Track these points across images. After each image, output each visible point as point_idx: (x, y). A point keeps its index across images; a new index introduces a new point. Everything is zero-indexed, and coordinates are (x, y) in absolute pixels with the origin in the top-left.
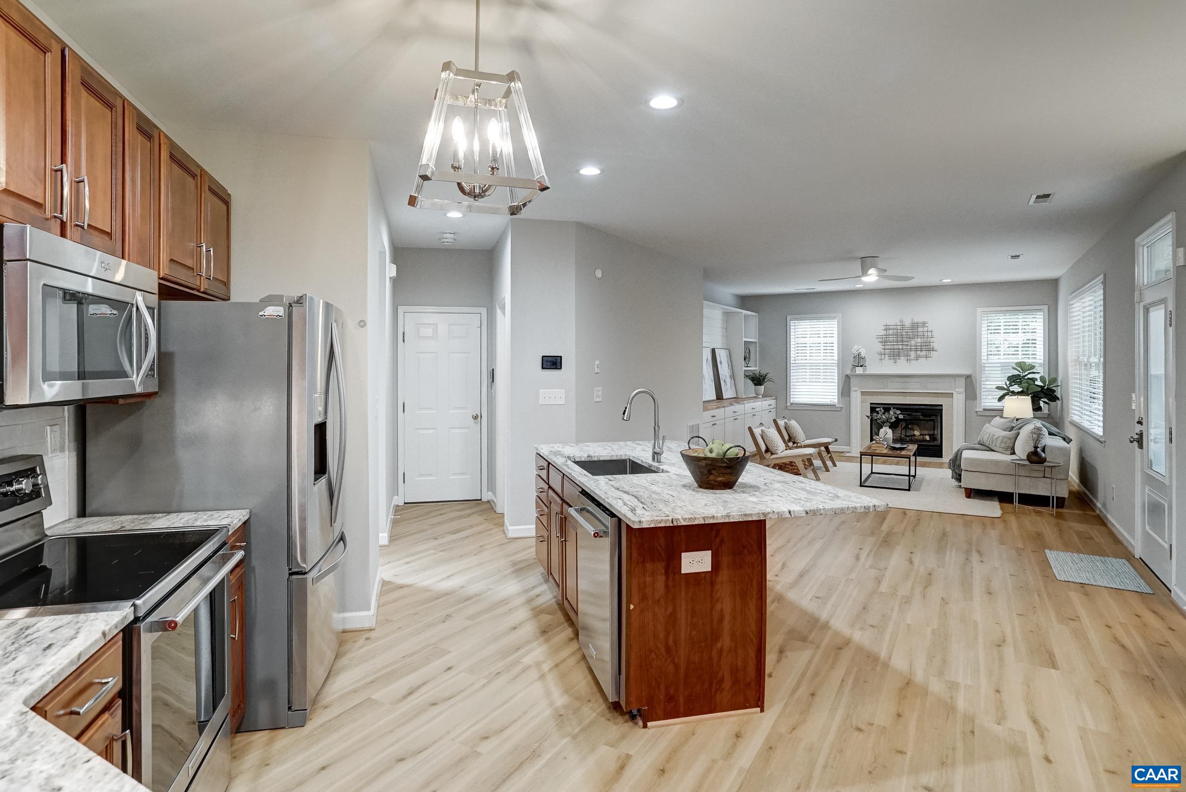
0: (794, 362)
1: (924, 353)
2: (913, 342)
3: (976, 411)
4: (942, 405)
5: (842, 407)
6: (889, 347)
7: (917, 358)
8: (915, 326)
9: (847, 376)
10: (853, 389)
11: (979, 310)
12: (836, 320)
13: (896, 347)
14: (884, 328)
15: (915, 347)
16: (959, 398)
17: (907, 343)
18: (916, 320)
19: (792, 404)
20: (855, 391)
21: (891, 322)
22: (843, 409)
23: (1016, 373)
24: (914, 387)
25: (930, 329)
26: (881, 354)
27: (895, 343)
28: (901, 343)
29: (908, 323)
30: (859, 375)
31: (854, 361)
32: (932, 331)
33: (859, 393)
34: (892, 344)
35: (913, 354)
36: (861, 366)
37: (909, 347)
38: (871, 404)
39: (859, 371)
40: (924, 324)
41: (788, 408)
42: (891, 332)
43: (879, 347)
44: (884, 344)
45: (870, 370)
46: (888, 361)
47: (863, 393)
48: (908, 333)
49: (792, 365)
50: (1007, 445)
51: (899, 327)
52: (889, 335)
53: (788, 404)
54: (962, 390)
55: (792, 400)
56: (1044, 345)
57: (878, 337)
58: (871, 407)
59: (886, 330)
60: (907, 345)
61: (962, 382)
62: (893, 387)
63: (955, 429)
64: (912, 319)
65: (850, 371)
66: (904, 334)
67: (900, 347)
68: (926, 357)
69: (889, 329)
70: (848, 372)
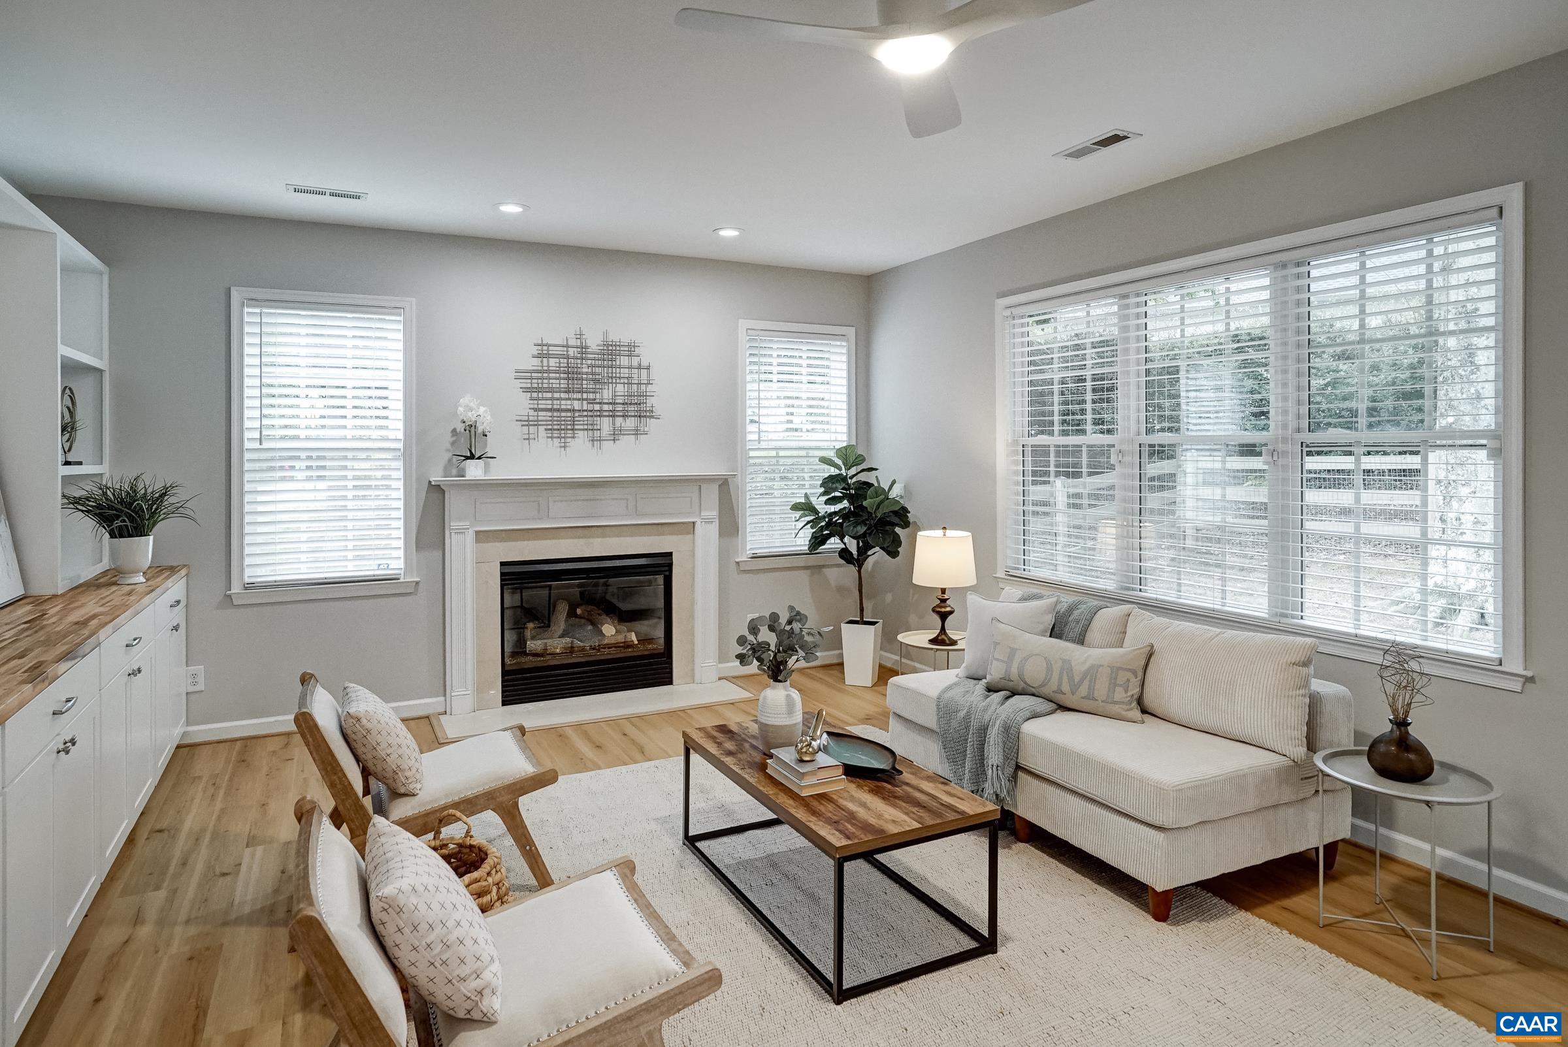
0: (256, 445)
1: (630, 423)
2: (607, 394)
3: (738, 563)
4: (670, 554)
5: (417, 583)
6: (547, 404)
7: (616, 435)
8: (610, 351)
9: (437, 490)
10: (453, 524)
11: (743, 324)
12: (401, 318)
13: (566, 405)
14: (535, 350)
15: (611, 407)
16: (707, 534)
17: (591, 396)
18: (613, 337)
19: (249, 587)
20: (461, 532)
21: (555, 337)
22: (421, 585)
23: (834, 471)
24: (613, 513)
25: (644, 364)
26: (527, 423)
27: (563, 395)
28: (579, 396)
29: (594, 342)
30: (477, 485)
31: (453, 443)
32: (648, 368)
33: (470, 535)
34: (556, 395)
35: (606, 424)
36: (479, 458)
37: (597, 407)
38: (502, 564)
39: (474, 470)
40: (631, 350)
41: (235, 603)
42: (553, 362)
43: (522, 404)
44: (535, 395)
45: (501, 471)
46: (544, 445)
47: (481, 536)
48: (598, 370)
49: (247, 456)
50: (1130, 693)
51: (571, 352)
52: (548, 372)
53: (236, 589)
54: (714, 513)
55: (248, 572)
56: (849, 412)
57: (520, 374)
58: (502, 574)
59: (540, 356)
60: (592, 402)
61: (712, 494)
62: (562, 514)
63: (698, 608)
64: (606, 333)
65: (440, 471)
66: (585, 370)
67: (577, 405)
68: (637, 432)
69: (548, 356)
70: (436, 478)
